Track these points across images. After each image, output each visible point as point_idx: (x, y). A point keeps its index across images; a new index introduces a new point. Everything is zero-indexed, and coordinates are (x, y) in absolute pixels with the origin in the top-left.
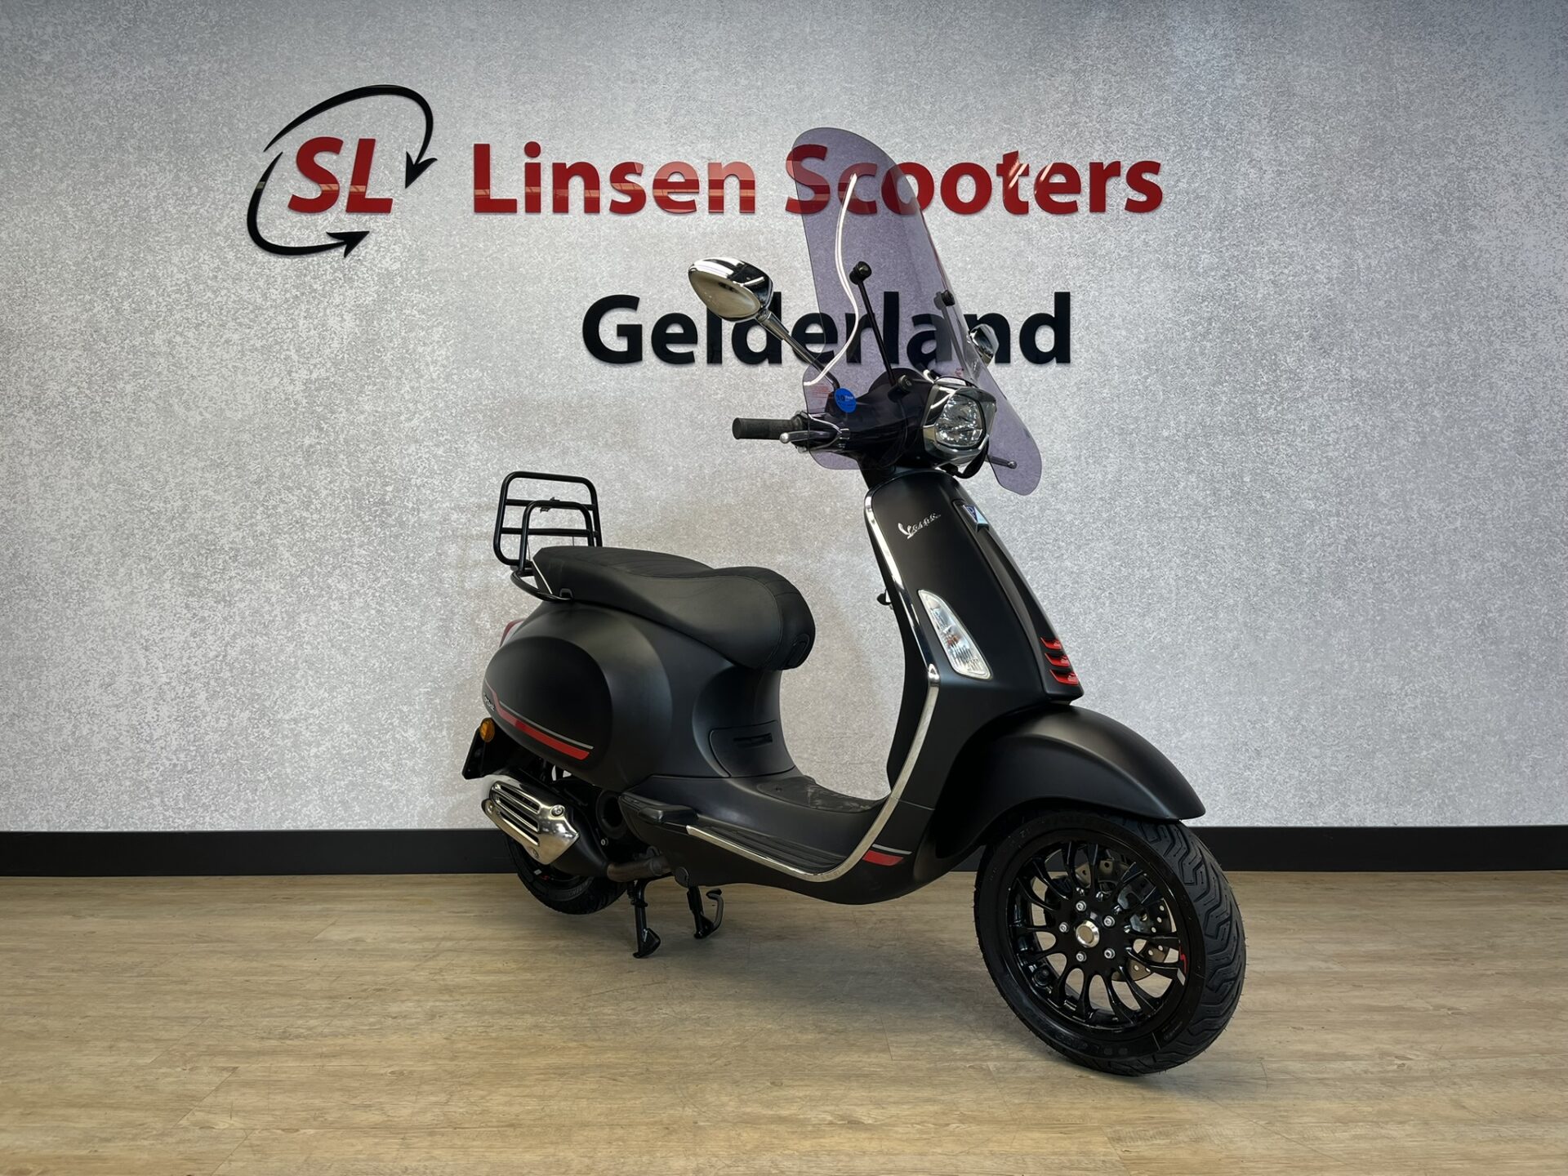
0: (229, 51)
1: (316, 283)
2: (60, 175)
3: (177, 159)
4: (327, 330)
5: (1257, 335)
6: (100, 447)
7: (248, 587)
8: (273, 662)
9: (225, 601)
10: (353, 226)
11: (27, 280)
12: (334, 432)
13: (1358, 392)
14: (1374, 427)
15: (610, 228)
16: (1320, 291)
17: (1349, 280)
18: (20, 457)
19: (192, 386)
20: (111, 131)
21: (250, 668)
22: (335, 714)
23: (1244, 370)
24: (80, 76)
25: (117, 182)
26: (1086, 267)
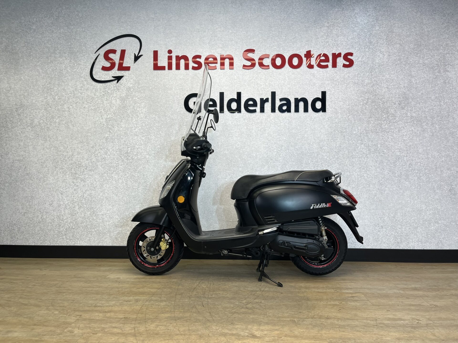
0: (85, 25)
1: (109, 91)
2: (37, 60)
3: (70, 56)
4: (112, 104)
5: (382, 104)
6: (49, 137)
7: (90, 177)
8: (97, 198)
9: (83, 181)
10: (119, 74)
11: (29, 90)
12: (114, 133)
13: (413, 120)
14: (418, 130)
15: (192, 74)
16: (401, 90)
17: (410, 87)
18: (27, 140)
19: (75, 120)
20: (52, 48)
21: (90, 200)
22: (113, 213)
23: (378, 114)
24: (43, 32)
25: (54, 62)
26: (331, 84)
